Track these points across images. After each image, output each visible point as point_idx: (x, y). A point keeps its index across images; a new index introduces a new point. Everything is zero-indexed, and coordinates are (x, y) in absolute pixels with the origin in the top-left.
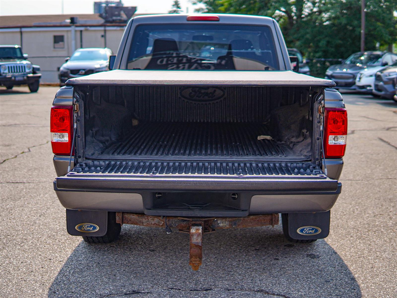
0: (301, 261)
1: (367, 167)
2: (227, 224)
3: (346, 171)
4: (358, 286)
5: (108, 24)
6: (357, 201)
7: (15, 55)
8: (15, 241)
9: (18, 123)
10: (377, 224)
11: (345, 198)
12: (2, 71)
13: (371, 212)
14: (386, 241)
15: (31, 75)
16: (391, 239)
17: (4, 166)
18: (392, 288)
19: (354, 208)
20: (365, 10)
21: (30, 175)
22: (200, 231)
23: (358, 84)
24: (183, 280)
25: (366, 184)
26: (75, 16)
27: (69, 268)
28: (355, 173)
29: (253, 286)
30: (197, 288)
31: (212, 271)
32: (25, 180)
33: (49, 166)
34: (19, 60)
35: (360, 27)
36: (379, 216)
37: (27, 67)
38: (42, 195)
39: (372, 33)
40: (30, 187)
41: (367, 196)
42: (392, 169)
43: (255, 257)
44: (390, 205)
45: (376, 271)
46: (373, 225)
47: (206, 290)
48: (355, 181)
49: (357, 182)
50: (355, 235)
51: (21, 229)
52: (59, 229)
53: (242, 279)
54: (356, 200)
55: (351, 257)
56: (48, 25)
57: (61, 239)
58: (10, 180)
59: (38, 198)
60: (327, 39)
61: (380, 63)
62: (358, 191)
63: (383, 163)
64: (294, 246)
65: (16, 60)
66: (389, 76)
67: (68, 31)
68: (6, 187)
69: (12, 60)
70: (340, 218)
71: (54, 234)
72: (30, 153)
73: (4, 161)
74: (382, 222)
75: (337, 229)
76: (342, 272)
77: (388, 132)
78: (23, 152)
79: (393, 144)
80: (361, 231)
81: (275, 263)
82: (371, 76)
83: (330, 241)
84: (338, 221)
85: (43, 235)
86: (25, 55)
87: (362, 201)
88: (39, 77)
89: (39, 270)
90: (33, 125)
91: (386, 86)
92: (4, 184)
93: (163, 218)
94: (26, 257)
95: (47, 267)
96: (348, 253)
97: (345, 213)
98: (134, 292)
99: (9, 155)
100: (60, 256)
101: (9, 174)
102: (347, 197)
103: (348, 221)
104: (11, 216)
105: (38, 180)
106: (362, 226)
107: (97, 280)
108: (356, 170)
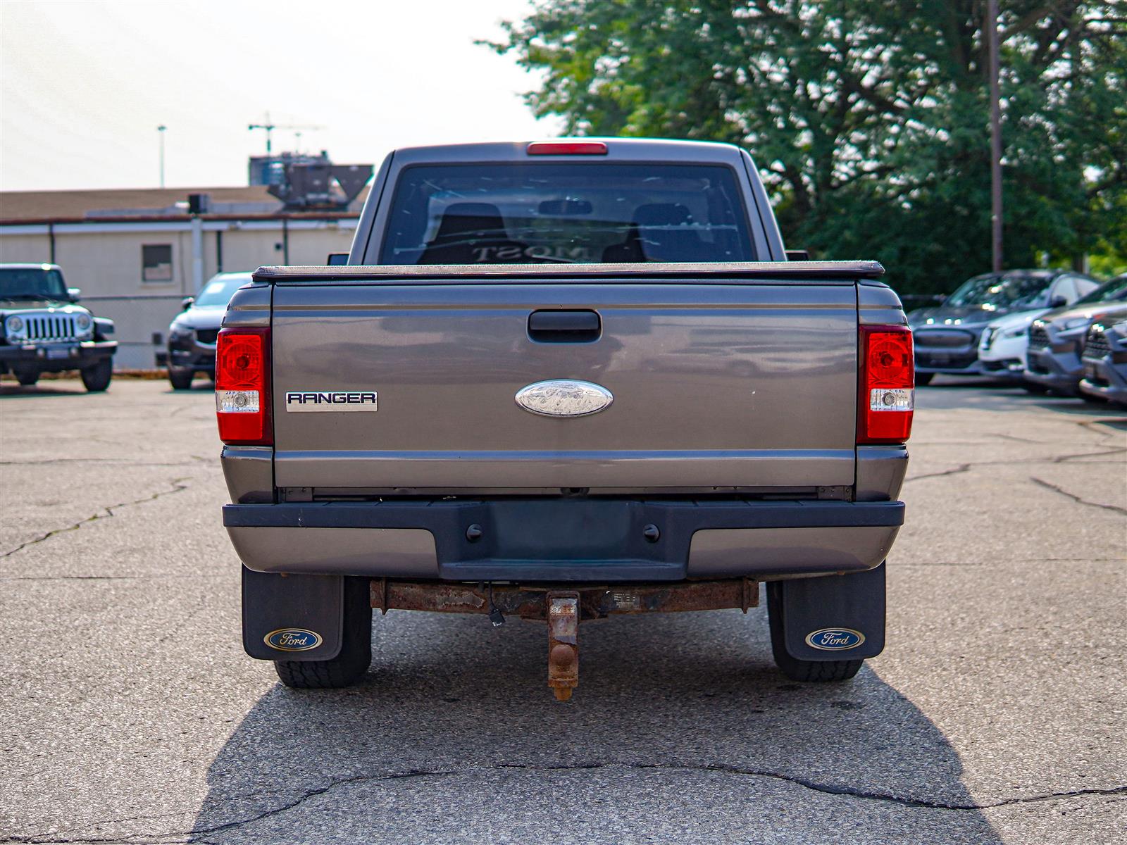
0: (817, 713)
1: (994, 537)
2: (635, 603)
3: (939, 547)
4: (956, 755)
5: (295, 214)
6: (963, 603)
7: (45, 292)
8: (108, 687)
9: (67, 457)
10: (1010, 645)
11: (934, 598)
12: (10, 333)
13: (996, 625)
14: (1030, 676)
15: (90, 344)
16: (1044, 672)
17: (50, 545)
18: (1037, 758)
19: (956, 617)
20: (1003, 161)
21: (120, 562)
22: (572, 611)
23: (984, 356)
24: (531, 750)
25: (991, 571)
26: (202, 193)
27: (250, 732)
28: (963, 551)
29: (699, 759)
30: (565, 763)
31: (600, 734)
32: (110, 573)
33: (169, 545)
34: (55, 303)
35: (988, 206)
36: (1017, 630)
37: (79, 322)
38: (160, 601)
39: (1025, 223)
40: (127, 585)
41: (990, 595)
42: (1059, 541)
43: (704, 709)
44: (1049, 610)
45: (1000, 728)
46: (999, 648)
47: (588, 767)
48: (963, 566)
49: (968, 567)
50: (954, 666)
51: (119, 664)
52: (215, 664)
53: (674, 747)
54: (962, 601)
55: (941, 705)
56: (127, 215)
57: (224, 683)
58: (71, 573)
59: (151, 605)
60: (902, 242)
61: (1046, 302)
62: (967, 586)
63: (1037, 530)
64: (800, 688)
65: (48, 303)
66: (1067, 329)
67: (181, 233)
68: (64, 586)
69: (36, 303)
70: (919, 636)
71: (203, 672)
72: (113, 518)
73: (48, 535)
74: (1023, 642)
75: (908, 655)
76: (918, 732)
77: (1059, 467)
78: (95, 517)
79: (1070, 492)
80: (968, 659)
81: (753, 718)
82: (1019, 334)
83: (891, 677)
84: (912, 642)
85: (176, 675)
86: (72, 291)
87: (977, 603)
88: (113, 349)
89: (177, 738)
90: (110, 462)
91: (1058, 358)
92: (57, 581)
93: (484, 589)
94: (140, 715)
95: (195, 733)
96: (933, 700)
97: (931, 627)
98: (414, 773)
99: (59, 523)
100: (225, 712)
101: (66, 560)
102: (940, 597)
103: (938, 641)
104: (88, 641)
105: (144, 571)
106: (972, 649)
107: (321, 752)
108: (966, 545)
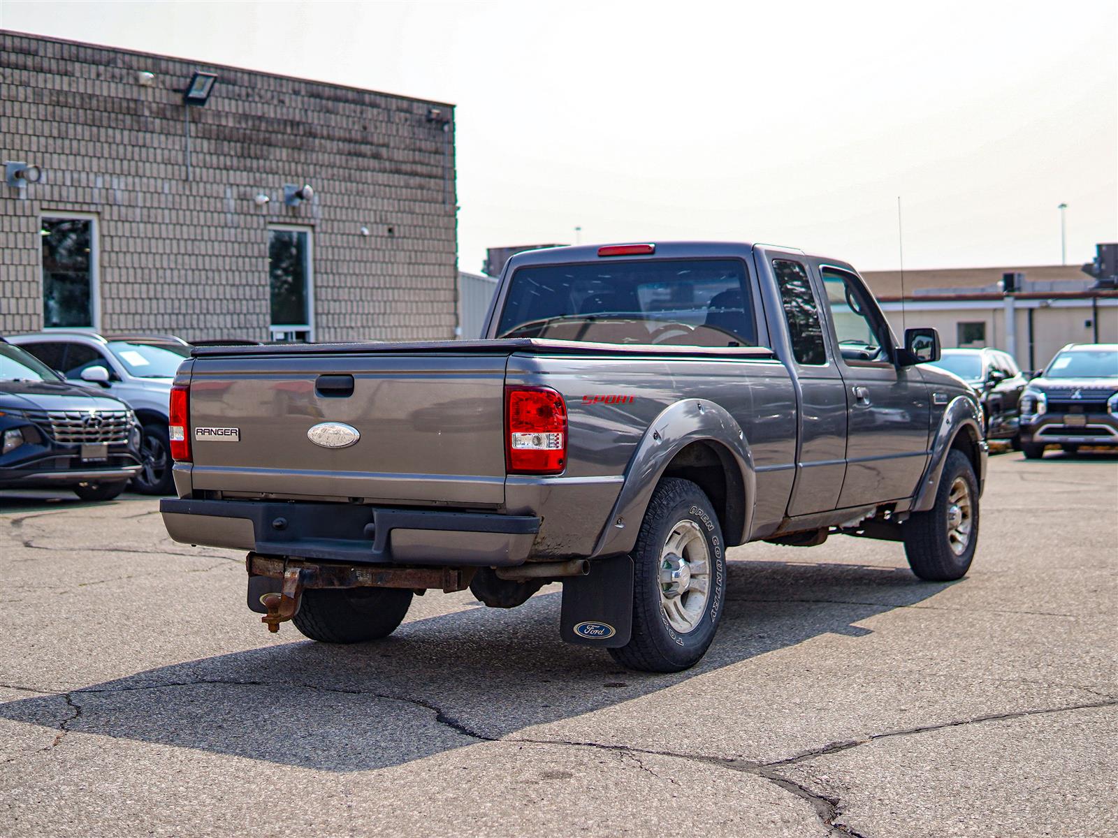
2: (369, 578)
5: (1105, 292)
22: (297, 576)
26: (1016, 272)
56: (945, 294)
67: (995, 310)
